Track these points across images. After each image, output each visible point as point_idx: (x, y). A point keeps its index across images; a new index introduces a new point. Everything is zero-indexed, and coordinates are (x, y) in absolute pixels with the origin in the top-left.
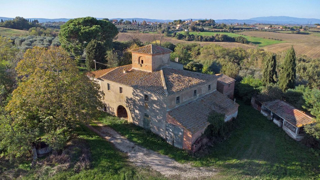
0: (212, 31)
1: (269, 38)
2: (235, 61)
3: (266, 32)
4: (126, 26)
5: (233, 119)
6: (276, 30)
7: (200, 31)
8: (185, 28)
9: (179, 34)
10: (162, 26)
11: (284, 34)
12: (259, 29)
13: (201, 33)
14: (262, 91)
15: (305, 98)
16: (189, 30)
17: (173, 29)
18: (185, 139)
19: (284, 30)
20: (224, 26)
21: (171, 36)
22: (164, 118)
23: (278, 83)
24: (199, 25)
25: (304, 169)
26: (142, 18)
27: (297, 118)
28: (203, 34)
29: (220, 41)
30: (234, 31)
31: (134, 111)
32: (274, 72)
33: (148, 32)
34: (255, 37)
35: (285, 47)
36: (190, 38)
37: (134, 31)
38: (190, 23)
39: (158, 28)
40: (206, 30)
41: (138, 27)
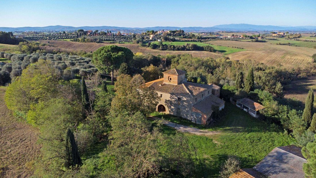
0: (183, 41)
1: (233, 47)
2: (210, 70)
3: (230, 41)
4: (102, 37)
5: (223, 109)
6: (238, 39)
7: (172, 41)
8: (158, 38)
9: (154, 44)
10: (136, 37)
11: (245, 43)
12: (223, 38)
13: (173, 42)
14: (236, 93)
15: (259, 96)
16: (161, 40)
17: (147, 39)
18: (202, 119)
19: (244, 38)
20: (193, 36)
21: (145, 46)
22: (191, 109)
23: (244, 88)
24: (170, 35)
25: (260, 129)
26: (110, 26)
27: (256, 107)
28: (175, 44)
29: (191, 50)
30: (202, 40)
31: (170, 107)
32: (242, 81)
33: (123, 42)
34: (220, 46)
35: (246, 54)
36: (164, 48)
37: (110, 42)
38: (162, 33)
39: (133, 38)
40: (177, 40)
41: (114, 37)
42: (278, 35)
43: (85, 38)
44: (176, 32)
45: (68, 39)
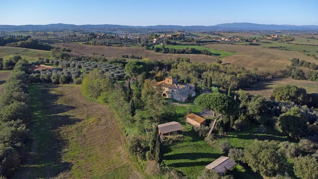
0: (183, 45)
1: (227, 51)
3: (226, 44)
4: (111, 41)
6: (233, 42)
7: (173, 44)
8: (161, 42)
9: (157, 47)
10: (141, 40)
11: (239, 46)
12: (220, 41)
13: (174, 46)
14: (203, 89)
16: (164, 44)
17: (151, 43)
18: (183, 99)
19: (240, 41)
20: (192, 40)
21: (149, 49)
22: (178, 95)
24: (172, 39)
28: (176, 47)
29: (190, 54)
30: (200, 44)
31: (169, 94)
33: (130, 45)
34: (216, 49)
35: (237, 58)
36: (166, 51)
37: (118, 45)
38: (164, 37)
39: (138, 42)
40: (178, 44)
41: (121, 41)
42: (272, 38)
43: (95, 42)
44: (177, 36)
45: (80, 42)
